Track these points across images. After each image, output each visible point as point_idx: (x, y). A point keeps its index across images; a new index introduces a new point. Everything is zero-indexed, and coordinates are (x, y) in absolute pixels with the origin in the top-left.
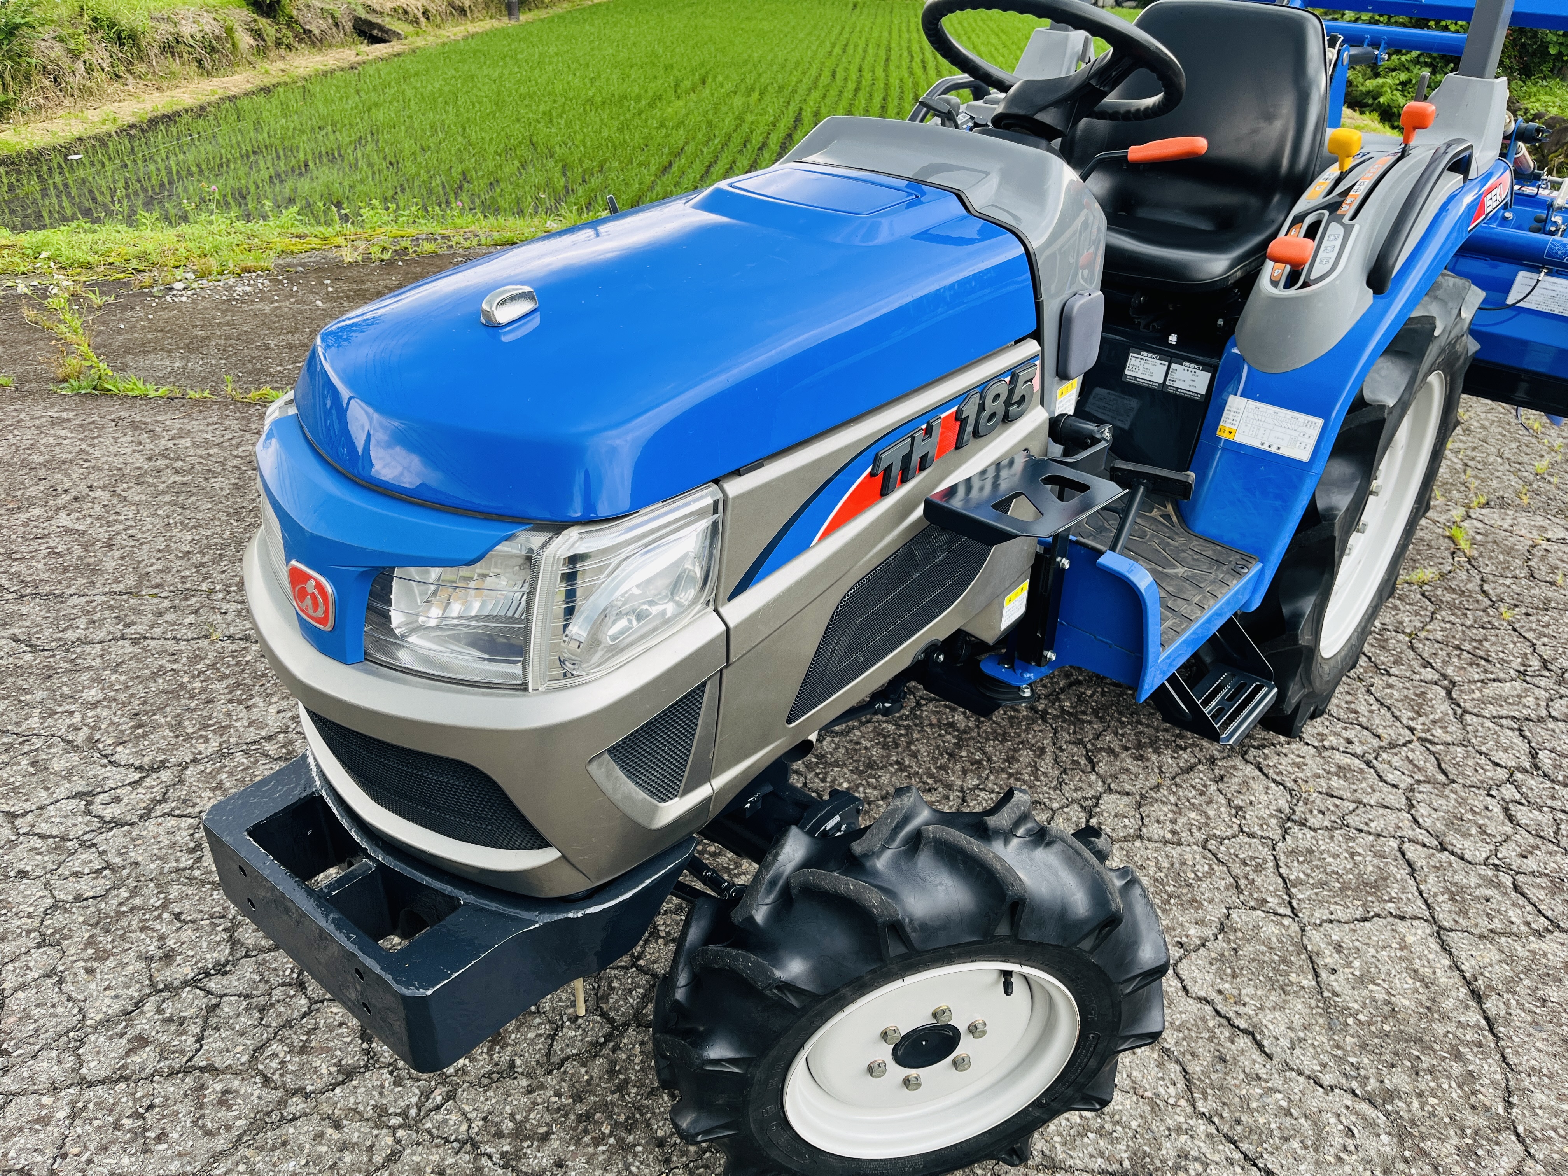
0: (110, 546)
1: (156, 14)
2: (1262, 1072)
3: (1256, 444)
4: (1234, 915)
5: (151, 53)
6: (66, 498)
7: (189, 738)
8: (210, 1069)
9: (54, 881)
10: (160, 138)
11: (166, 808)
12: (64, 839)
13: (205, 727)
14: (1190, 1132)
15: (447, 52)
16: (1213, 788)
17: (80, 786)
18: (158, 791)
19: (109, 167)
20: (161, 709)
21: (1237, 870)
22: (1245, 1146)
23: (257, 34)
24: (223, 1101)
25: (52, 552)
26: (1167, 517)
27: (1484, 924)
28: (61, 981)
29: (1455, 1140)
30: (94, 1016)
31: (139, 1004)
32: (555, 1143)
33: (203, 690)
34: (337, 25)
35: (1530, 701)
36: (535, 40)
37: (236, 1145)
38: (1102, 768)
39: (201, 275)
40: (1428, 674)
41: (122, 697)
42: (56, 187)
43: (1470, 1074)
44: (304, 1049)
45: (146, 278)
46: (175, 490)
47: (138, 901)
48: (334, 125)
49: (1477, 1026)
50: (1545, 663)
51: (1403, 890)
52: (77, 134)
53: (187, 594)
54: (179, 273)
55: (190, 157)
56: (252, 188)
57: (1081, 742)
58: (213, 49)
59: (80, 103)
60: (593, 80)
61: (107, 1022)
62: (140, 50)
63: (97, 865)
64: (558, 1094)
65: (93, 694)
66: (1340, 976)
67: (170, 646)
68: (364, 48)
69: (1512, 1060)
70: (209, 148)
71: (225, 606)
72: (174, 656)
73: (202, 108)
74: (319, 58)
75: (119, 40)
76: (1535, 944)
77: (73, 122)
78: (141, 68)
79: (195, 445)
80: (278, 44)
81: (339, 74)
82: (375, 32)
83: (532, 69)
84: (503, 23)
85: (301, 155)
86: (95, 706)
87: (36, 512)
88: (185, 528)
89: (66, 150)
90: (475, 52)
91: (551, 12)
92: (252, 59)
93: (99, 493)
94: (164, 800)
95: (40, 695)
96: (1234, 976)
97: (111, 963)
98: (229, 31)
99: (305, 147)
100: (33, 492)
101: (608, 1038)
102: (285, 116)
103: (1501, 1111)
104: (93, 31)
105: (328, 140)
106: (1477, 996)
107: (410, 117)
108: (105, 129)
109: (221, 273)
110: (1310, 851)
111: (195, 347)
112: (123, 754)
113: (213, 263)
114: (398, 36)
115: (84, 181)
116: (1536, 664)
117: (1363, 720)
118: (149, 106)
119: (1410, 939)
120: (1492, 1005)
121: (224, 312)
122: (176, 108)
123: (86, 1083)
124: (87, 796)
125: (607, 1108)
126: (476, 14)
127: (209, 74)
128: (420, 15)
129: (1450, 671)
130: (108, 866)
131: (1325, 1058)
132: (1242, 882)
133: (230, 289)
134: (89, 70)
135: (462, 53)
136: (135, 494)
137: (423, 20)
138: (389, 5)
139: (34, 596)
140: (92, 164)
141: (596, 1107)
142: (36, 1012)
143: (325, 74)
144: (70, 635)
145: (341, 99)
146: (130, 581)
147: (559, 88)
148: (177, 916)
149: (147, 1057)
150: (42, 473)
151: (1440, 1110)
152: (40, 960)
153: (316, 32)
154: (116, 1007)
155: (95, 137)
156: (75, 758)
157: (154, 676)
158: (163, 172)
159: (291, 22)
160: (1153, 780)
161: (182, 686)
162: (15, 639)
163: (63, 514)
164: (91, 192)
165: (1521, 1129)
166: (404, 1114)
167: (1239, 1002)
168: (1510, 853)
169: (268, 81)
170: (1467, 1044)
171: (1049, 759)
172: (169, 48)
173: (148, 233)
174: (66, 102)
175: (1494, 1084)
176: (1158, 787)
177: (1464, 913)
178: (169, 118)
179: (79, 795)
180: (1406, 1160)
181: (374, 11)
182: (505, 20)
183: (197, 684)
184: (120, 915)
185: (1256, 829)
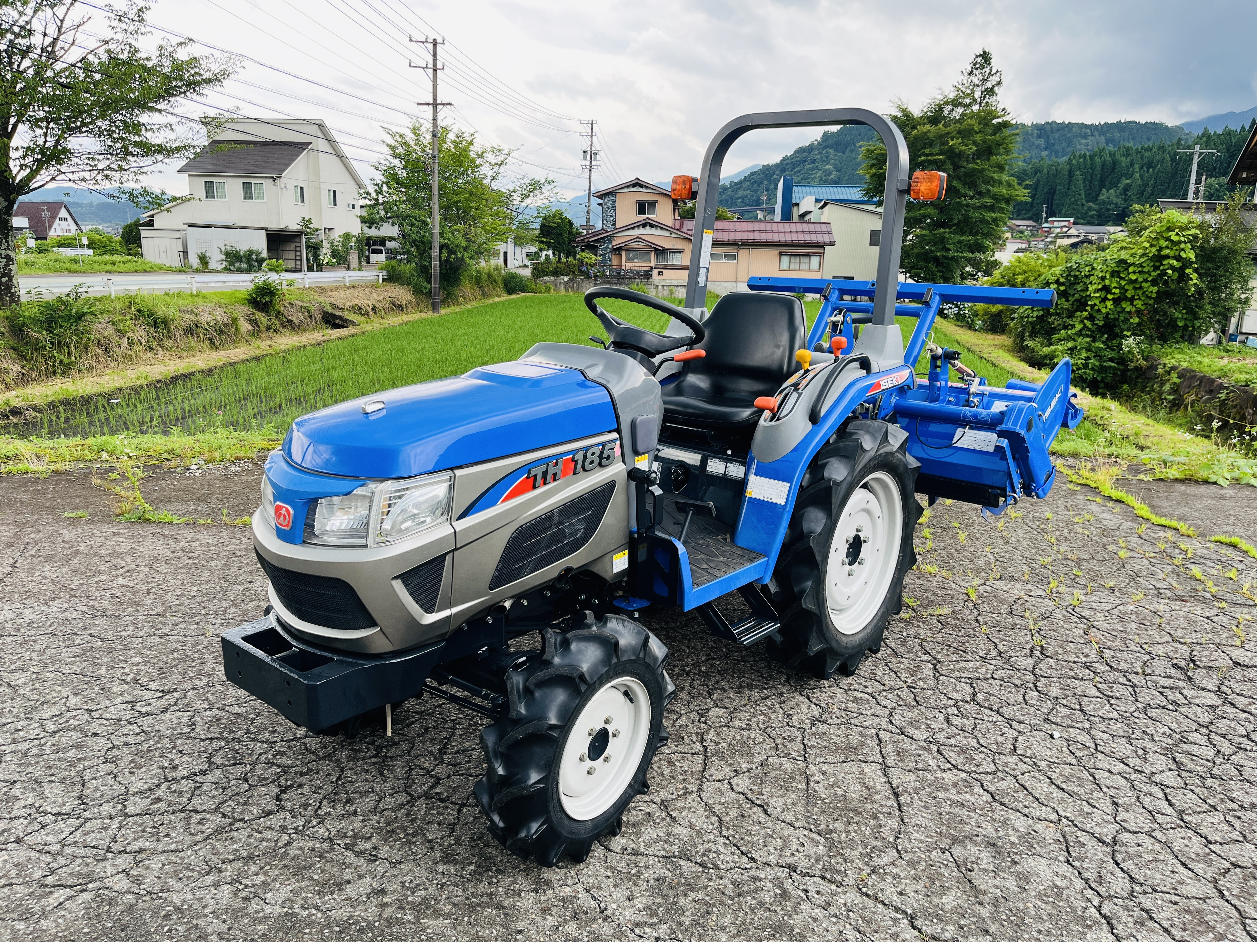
0: (148, 593)
1: (183, 308)
2: (763, 821)
3: (761, 497)
4: (770, 759)
5: (177, 334)
6: (122, 571)
7: (191, 678)
8: (196, 811)
9: (112, 737)
10: (179, 389)
11: (176, 708)
12: (119, 720)
13: (200, 674)
14: (715, 843)
15: (387, 334)
16: (778, 706)
17: (129, 698)
18: (172, 701)
19: (140, 408)
20: (176, 666)
21: (779, 741)
22: (742, 848)
23: (254, 322)
24: (201, 822)
25: (113, 596)
26: (725, 539)
27: (912, 765)
28: (115, 777)
29: (861, 850)
30: (132, 790)
31: (158, 786)
32: (374, 840)
33: (199, 658)
34: (311, 317)
35: (983, 670)
36: (450, 325)
37: (205, 840)
38: (715, 696)
39: (207, 462)
40: (926, 657)
41: (153, 661)
42: (99, 420)
43: (880, 825)
44: (245, 804)
45: (173, 463)
46: (188, 567)
47: (159, 746)
48: (303, 380)
49: (892, 806)
50: (1000, 654)
51: (871, 750)
52: (118, 386)
53: (193, 615)
54: (194, 461)
55: (199, 402)
56: (241, 421)
57: (708, 686)
58: (222, 332)
59: (121, 366)
60: (488, 351)
61: (140, 792)
62: (169, 331)
63: (137, 731)
64: (378, 822)
65: (138, 659)
66: (821, 785)
67: (183, 639)
68: (328, 331)
69: (906, 820)
70: (213, 396)
71: (214, 621)
72: (184, 643)
73: (210, 370)
74: (296, 338)
75: (155, 324)
76: (939, 774)
77: (116, 378)
78: (169, 343)
79: (201, 545)
80: (268, 329)
81: (309, 348)
82: (337, 321)
83: (446, 344)
84: (430, 314)
85: (278, 400)
86: (138, 664)
87: (104, 577)
88: (193, 584)
89: (108, 396)
90: (406, 333)
91: (463, 308)
92: (248, 338)
93: (142, 568)
94: (176, 704)
95: (106, 660)
96: (761, 783)
97: (143, 769)
98: (235, 320)
99: (280, 396)
100: (102, 568)
101: (408, 802)
102: (269, 375)
103: (891, 840)
104: (137, 318)
105: (298, 390)
106: (896, 795)
107: (356, 375)
108: (139, 383)
109: (222, 461)
110: (824, 734)
111: (203, 499)
112: (153, 685)
113: (217, 455)
114: (353, 324)
115: (120, 416)
116: (994, 653)
117: (878, 678)
118: (172, 368)
119: (866, 770)
120: (902, 799)
121: (222, 481)
122: (191, 370)
123: (127, 815)
124: (133, 703)
125: (404, 829)
126: (410, 309)
127: (217, 348)
128: (370, 310)
129: (939, 656)
130: (143, 731)
131: (799, 816)
132: (780, 746)
133: (227, 469)
134: (131, 343)
135: (397, 334)
136: (164, 569)
137: (372, 313)
138: (349, 304)
139: (102, 616)
140: (128, 405)
141: (397, 828)
142: (102, 788)
143: (299, 348)
144: (124, 634)
145: (309, 364)
146: (160, 609)
147: (463, 355)
148: (181, 752)
149: (162, 806)
150: (108, 559)
151: (856, 838)
152: (104, 769)
153: (296, 321)
154: (146, 786)
155: (131, 388)
156: (126, 687)
157: (172, 652)
158: (179, 412)
159: (279, 315)
160: (743, 702)
161: (188, 656)
162: (91, 635)
163: (120, 578)
164: (125, 423)
165: (900, 848)
166: (296, 829)
167: (760, 793)
168: (941, 737)
169: (258, 353)
170: (883, 813)
171: (685, 692)
172: (191, 331)
173: (175, 438)
174: (112, 365)
175: (892, 830)
176: (745, 705)
177: (903, 761)
178: (186, 377)
179: (128, 702)
180: (830, 856)
181: (338, 307)
182: (430, 313)
183: (196, 655)
184: (149, 751)
185: (796, 724)
